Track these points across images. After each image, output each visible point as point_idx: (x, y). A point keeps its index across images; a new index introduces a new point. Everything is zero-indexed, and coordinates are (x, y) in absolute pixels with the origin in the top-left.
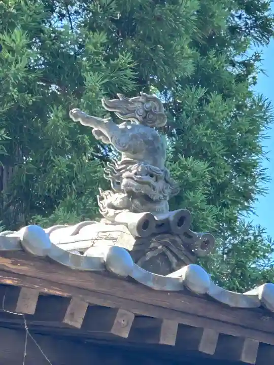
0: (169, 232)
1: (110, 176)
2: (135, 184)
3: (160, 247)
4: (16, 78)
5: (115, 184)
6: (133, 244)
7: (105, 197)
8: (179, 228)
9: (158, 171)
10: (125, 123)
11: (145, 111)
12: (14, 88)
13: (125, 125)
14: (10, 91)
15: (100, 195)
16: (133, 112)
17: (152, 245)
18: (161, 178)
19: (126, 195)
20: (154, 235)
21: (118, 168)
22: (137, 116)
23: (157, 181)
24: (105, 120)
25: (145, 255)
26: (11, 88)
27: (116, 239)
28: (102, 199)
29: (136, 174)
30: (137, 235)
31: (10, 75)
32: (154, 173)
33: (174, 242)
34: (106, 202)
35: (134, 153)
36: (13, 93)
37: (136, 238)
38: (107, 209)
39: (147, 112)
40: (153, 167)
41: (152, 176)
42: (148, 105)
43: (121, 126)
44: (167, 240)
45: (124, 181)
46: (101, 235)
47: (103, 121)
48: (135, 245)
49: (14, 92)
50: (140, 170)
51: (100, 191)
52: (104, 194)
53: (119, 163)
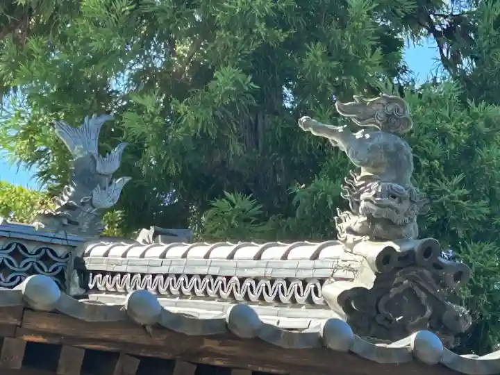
0: (414, 264)
1: (348, 195)
2: (375, 208)
3: (406, 282)
4: (262, 10)
5: (355, 204)
6: (374, 281)
7: (343, 220)
8: (426, 260)
9: (402, 190)
10: (363, 130)
11: (387, 115)
12: (261, 22)
13: (364, 133)
14: (256, 27)
15: (337, 216)
16: (373, 116)
17: (396, 281)
18: (405, 199)
19: (366, 218)
20: (398, 269)
21: (357, 185)
22: (378, 122)
23: (400, 202)
24: (340, 129)
25: (388, 292)
26: (257, 24)
27: (357, 271)
28: (340, 221)
29: (375, 196)
30: (377, 271)
31: (255, 7)
32: (397, 194)
33: (422, 275)
34: (344, 225)
35: (375, 167)
36: (260, 30)
37: (376, 274)
38: (345, 234)
39: (388, 116)
40: (395, 185)
41: (394, 197)
42: (390, 108)
43: (359, 135)
44: (413, 273)
45: (363, 204)
46: (341, 263)
47: (338, 130)
48: (375, 283)
49: (261, 28)
50: (380, 191)
51: (338, 212)
52: (342, 215)
53: (358, 178)
